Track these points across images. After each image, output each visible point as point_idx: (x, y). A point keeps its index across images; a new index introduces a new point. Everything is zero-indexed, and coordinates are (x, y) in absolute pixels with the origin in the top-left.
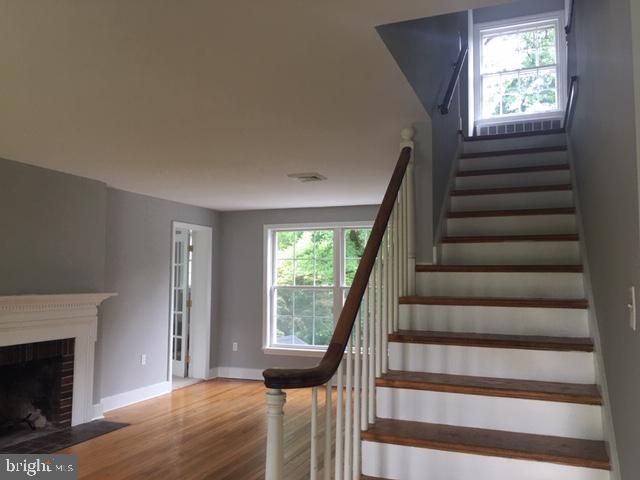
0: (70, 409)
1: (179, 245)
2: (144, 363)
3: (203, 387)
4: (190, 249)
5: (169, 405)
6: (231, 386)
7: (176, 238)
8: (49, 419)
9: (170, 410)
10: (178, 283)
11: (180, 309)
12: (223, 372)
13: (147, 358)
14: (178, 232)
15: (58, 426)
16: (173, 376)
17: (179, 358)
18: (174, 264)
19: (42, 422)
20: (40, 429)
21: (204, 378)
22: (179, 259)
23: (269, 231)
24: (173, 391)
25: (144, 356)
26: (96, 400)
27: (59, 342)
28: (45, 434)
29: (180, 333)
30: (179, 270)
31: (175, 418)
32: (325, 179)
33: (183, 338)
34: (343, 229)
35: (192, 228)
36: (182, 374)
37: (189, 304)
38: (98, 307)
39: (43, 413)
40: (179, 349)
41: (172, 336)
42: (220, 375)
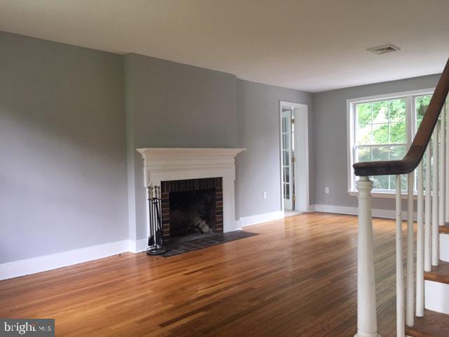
0: (222, 222)
1: (285, 120)
2: (265, 197)
3: (305, 216)
4: (293, 121)
5: (283, 225)
6: (325, 217)
7: (282, 115)
8: (210, 227)
9: (283, 228)
10: (285, 146)
11: (287, 164)
12: (319, 208)
13: (267, 194)
14: (284, 110)
15: (216, 232)
16: (285, 209)
17: (288, 198)
18: (282, 134)
19: (206, 229)
20: (206, 233)
21: (305, 210)
22: (285, 130)
23: (351, 104)
24: (286, 218)
25: (265, 193)
26: (237, 218)
27: (213, 179)
28: (208, 236)
29: (288, 181)
30: (285, 137)
31: (287, 233)
32: (399, 49)
33: (290, 184)
34: (414, 97)
35: (293, 106)
36: (291, 207)
37: (293, 160)
38: (235, 158)
39: (207, 224)
40: (288, 193)
41: (283, 183)
42: (317, 210)
